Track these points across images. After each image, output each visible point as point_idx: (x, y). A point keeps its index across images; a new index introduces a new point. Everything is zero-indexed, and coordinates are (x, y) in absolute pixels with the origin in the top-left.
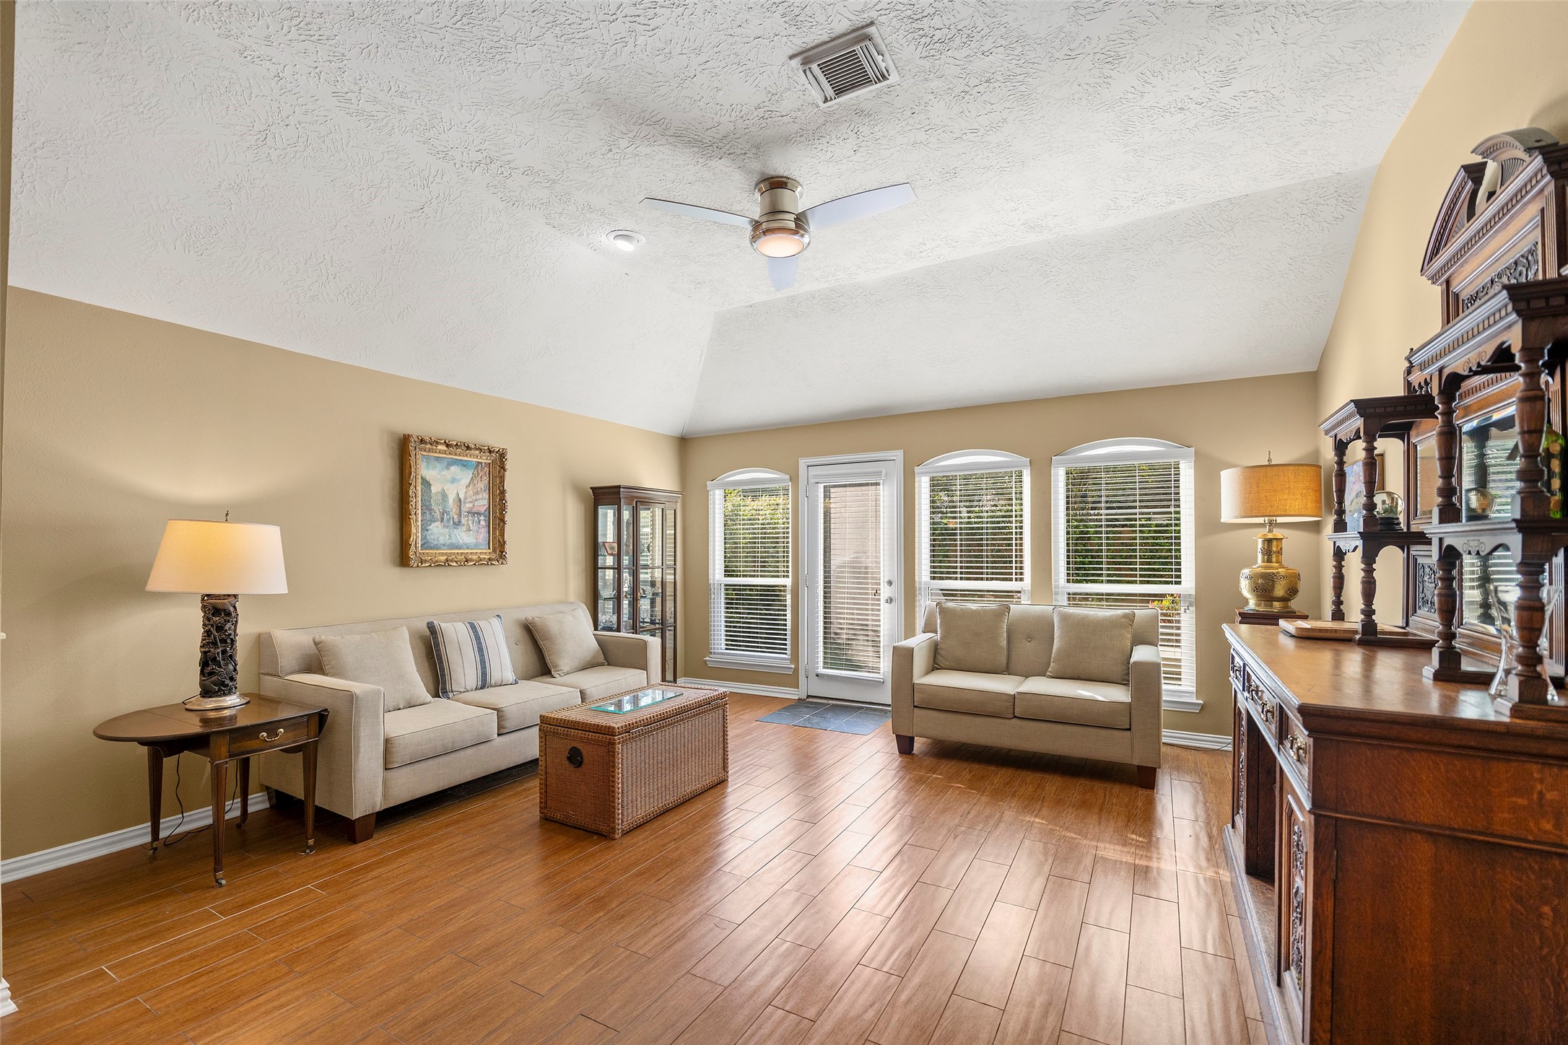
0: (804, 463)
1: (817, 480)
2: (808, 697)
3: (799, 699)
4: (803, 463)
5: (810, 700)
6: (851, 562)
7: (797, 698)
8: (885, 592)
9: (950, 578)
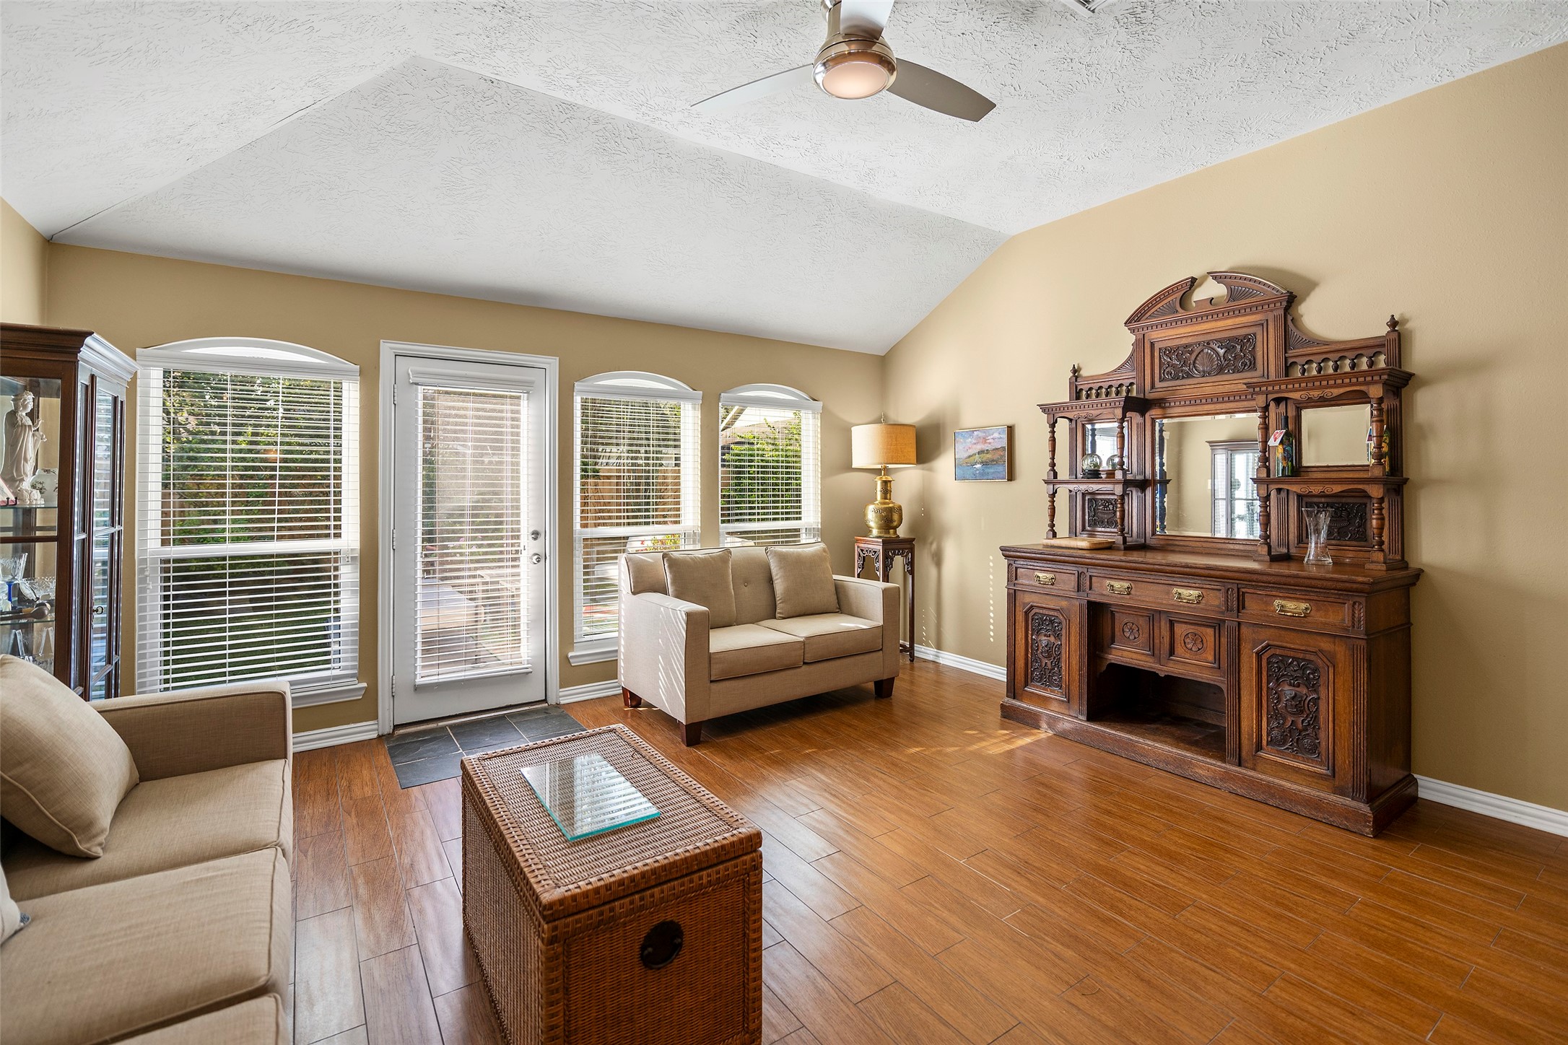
0: (391, 348)
1: (417, 380)
2: (396, 727)
3: (379, 737)
4: (387, 349)
5: (402, 731)
6: (474, 508)
7: (375, 736)
8: (528, 546)
9: (604, 524)
